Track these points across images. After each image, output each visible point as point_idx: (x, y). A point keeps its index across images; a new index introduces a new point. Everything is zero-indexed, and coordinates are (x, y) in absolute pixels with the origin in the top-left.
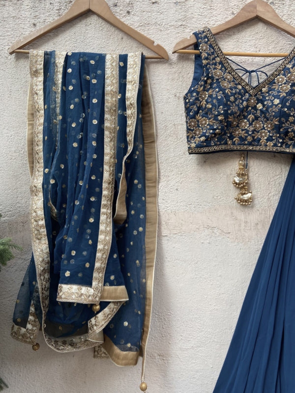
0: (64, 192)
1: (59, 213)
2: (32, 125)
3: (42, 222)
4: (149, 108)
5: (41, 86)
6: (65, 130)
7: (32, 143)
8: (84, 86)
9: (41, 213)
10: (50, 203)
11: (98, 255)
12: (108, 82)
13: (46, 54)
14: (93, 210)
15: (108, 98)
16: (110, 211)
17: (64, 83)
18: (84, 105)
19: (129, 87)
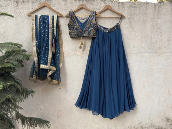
0: (40, 46)
1: (40, 51)
2: (32, 32)
3: (36, 53)
4: (60, 27)
5: (34, 23)
6: (40, 32)
7: (33, 36)
8: (44, 23)
9: (35, 51)
10: (38, 49)
11: (49, 59)
12: (50, 22)
13: (35, 15)
14: (47, 50)
15: (50, 25)
16: (51, 50)
17: (40, 22)
18: (44, 27)
19: (54, 23)
